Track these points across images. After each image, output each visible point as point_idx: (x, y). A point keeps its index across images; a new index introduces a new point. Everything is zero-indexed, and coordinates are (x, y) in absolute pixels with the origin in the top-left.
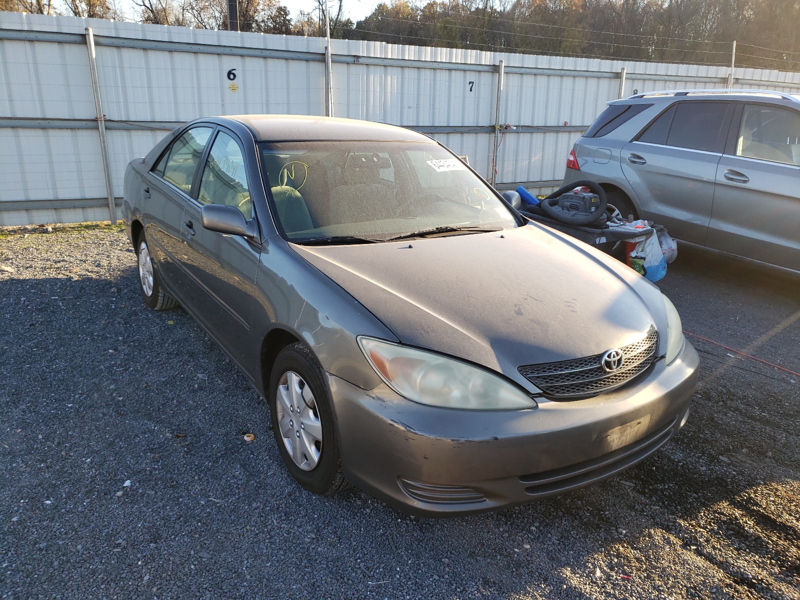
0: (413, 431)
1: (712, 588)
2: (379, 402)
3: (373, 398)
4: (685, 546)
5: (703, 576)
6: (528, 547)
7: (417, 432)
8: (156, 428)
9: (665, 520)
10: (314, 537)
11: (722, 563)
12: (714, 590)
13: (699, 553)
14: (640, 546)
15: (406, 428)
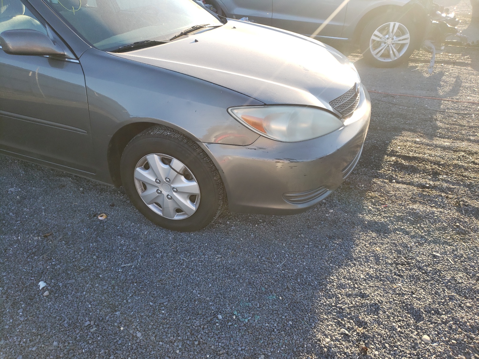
0: (295, 161)
1: (418, 195)
2: (261, 150)
3: (255, 149)
4: (391, 181)
5: (410, 191)
6: (332, 211)
7: (298, 161)
8: (19, 238)
9: (372, 174)
10: (221, 256)
11: (409, 183)
12: (420, 196)
13: (398, 182)
14: (375, 189)
15: (289, 161)
